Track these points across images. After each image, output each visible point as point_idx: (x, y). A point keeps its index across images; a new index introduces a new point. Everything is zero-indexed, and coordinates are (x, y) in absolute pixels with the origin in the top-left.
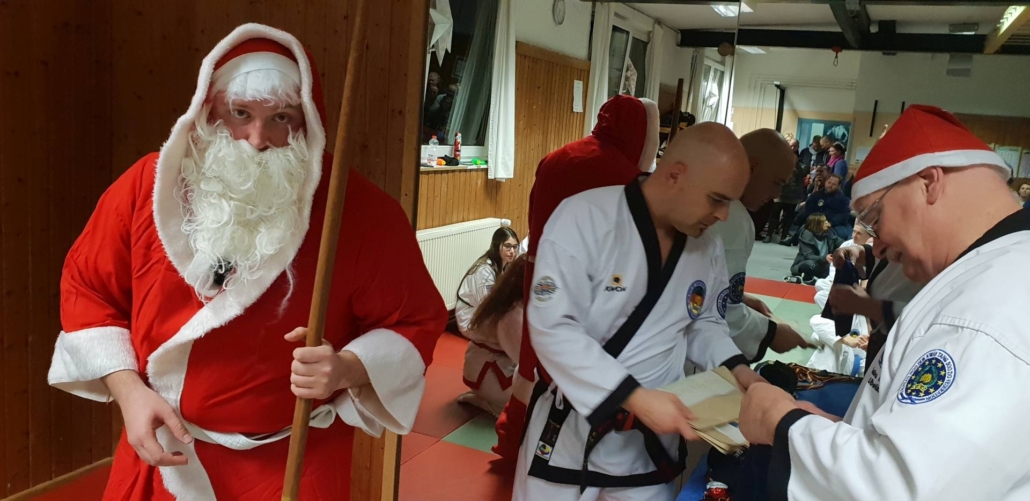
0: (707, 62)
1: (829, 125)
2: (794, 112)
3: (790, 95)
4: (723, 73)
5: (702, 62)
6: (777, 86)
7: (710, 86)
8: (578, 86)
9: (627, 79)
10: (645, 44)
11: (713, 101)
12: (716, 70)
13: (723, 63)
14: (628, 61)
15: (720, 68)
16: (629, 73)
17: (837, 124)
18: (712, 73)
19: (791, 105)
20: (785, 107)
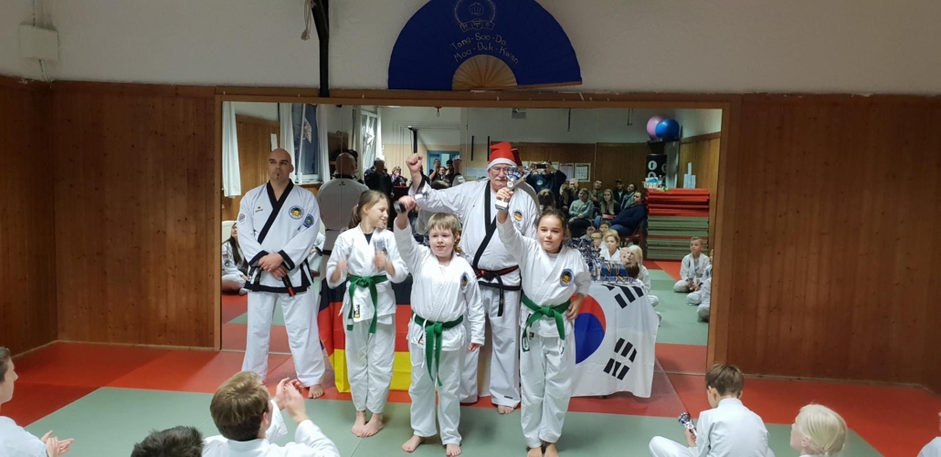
0: (363, 113)
1: (453, 154)
2: (425, 146)
3: (421, 134)
5: (360, 114)
6: (410, 129)
8: (274, 137)
9: (305, 131)
11: (371, 140)
12: (371, 118)
14: (304, 119)
15: (374, 116)
19: (422, 141)
20: (419, 143)
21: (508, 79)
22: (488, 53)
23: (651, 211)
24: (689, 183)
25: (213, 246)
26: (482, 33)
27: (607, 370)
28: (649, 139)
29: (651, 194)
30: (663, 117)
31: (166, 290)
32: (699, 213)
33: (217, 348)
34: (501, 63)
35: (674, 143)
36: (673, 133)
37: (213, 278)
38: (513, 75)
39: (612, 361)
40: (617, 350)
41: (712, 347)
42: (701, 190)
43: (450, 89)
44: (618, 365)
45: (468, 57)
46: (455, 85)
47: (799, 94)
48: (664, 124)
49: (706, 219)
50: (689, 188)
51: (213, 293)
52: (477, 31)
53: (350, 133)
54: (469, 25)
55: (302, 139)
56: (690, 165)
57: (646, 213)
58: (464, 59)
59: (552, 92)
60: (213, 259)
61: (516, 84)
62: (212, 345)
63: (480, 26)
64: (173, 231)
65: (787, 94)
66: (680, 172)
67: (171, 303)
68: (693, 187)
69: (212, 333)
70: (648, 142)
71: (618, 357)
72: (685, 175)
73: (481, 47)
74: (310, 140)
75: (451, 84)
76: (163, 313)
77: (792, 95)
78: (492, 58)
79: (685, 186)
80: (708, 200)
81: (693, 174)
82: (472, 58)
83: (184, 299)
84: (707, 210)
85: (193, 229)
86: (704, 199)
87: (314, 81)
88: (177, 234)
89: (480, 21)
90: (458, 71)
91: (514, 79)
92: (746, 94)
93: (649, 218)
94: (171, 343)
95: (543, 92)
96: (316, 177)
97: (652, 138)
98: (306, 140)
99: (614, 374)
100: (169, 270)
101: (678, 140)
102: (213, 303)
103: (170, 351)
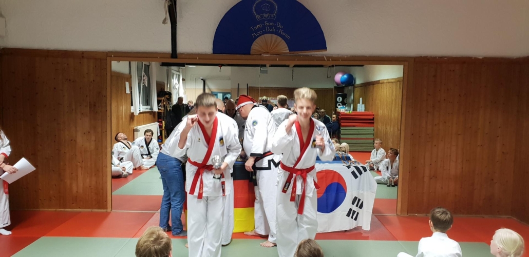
0: (173, 72)
1: (224, 94)
2: (210, 89)
3: (207, 82)
4: (179, 75)
5: (171, 71)
6: (202, 79)
7: (174, 81)
8: (127, 84)
9: (144, 80)
10: (148, 66)
11: (177, 87)
12: (176, 74)
13: (179, 71)
14: (143, 73)
15: (178, 73)
16: (144, 78)
17: (228, 93)
18: (175, 76)
19: (208, 86)
20: (206, 88)
21: (284, 47)
22: (272, 33)
23: (342, 124)
24: (361, 108)
25: (106, 148)
26: (269, 21)
27: (348, 215)
28: (336, 85)
29: (342, 115)
30: (344, 73)
31: (77, 176)
32: (367, 125)
33: (109, 210)
34: (279, 39)
35: (350, 87)
36: (350, 81)
37: (106, 167)
38: (286, 46)
39: (351, 210)
40: (353, 203)
41: (400, 199)
42: (368, 113)
43: (249, 54)
44: (354, 212)
45: (260, 35)
46: (252, 51)
47: (446, 57)
48: (345, 76)
49: (372, 128)
50: (361, 111)
51: (106, 177)
52: (266, 20)
53: (166, 83)
54: (262, 17)
55: (142, 85)
56: (361, 99)
57: (340, 125)
58: (258, 36)
59: (308, 56)
60: (106, 156)
61: (288, 51)
62: (107, 208)
63: (267, 17)
64: (80, 140)
65: (439, 57)
66: (355, 103)
67: (80, 183)
68: (363, 111)
69: (106, 201)
70: (335, 87)
71: (354, 208)
72: (358, 105)
73: (268, 30)
74: (147, 85)
75: (250, 51)
76: (75, 189)
77: (441, 58)
78: (275, 36)
79: (358, 111)
80: (374, 118)
81: (363, 103)
82: (263, 36)
83: (88, 180)
84: (373, 123)
85: (93, 138)
86: (371, 117)
87: (168, 48)
88: (83, 141)
89: (268, 14)
90: (254, 43)
91: (288, 48)
92: (417, 57)
93: (342, 128)
94: (80, 208)
95: (303, 55)
96: (149, 107)
97: (338, 84)
98: (144, 86)
99: (352, 218)
100: (78, 163)
101: (353, 85)
102: (106, 183)
103: (80, 212)
